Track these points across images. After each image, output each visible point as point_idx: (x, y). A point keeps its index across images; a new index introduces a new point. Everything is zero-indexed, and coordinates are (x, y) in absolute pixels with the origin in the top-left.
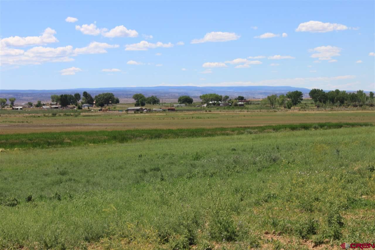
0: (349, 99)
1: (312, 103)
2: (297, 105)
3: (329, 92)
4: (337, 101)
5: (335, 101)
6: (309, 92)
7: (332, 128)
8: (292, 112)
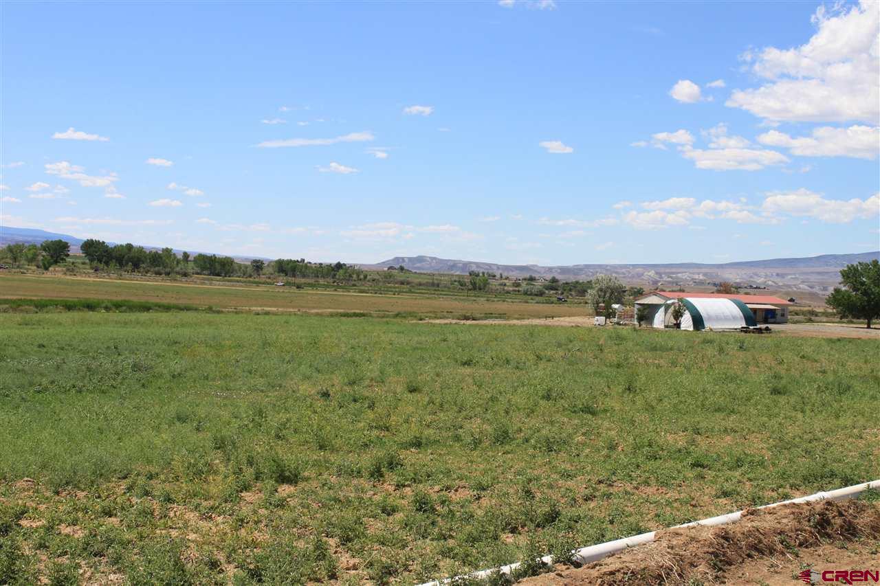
0: (149, 261)
1: (84, 263)
2: (58, 264)
3: (115, 247)
4: (127, 264)
5: (124, 262)
6: (81, 244)
7: (134, 310)
8: (53, 276)
